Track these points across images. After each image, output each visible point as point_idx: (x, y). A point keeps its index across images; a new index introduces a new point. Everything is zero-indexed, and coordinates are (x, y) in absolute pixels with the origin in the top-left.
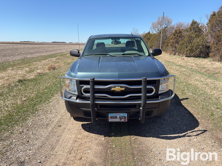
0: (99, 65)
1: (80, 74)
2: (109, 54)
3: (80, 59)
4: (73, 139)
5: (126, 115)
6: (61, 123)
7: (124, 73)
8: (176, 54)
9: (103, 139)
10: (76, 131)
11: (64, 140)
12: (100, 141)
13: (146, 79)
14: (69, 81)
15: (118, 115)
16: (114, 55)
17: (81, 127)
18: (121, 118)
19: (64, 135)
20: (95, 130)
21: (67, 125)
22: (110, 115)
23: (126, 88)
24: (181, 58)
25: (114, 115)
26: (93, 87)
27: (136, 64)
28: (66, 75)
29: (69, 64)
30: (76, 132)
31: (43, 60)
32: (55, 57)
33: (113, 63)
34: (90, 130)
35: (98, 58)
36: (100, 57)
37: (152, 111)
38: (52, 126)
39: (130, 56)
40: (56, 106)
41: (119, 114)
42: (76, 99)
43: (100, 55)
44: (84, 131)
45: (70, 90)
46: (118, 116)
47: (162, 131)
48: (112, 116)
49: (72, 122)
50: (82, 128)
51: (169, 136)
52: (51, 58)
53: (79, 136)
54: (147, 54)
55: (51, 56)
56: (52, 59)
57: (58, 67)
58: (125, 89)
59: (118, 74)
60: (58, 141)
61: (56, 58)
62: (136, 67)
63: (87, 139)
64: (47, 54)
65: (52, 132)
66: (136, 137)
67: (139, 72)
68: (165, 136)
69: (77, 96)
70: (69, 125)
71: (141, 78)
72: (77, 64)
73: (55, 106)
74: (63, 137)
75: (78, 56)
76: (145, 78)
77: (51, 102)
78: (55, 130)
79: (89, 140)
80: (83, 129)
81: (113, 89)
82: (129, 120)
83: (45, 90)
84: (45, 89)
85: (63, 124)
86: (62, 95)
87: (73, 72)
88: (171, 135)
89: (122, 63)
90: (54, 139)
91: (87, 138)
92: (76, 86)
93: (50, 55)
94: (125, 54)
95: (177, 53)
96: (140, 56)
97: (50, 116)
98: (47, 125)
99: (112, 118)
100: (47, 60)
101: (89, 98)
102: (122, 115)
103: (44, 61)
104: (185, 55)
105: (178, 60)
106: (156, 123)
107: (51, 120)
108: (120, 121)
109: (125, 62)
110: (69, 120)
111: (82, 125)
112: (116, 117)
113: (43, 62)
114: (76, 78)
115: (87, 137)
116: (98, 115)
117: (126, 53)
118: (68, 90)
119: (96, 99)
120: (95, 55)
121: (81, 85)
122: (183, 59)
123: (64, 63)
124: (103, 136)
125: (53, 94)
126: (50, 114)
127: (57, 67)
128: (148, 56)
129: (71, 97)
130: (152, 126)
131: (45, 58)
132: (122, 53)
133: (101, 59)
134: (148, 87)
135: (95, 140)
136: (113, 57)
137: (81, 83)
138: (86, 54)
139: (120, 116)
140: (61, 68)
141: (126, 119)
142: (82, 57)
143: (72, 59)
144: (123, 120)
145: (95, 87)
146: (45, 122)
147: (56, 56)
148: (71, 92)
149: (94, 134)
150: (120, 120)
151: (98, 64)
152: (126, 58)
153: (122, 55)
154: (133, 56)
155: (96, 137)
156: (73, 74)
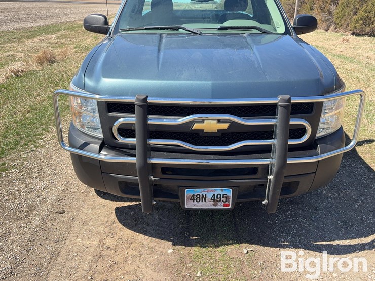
0: (158, 57)
1: (108, 82)
2: (183, 26)
3: (110, 40)
4: (92, 249)
5: (229, 193)
6: (64, 203)
7: (228, 81)
8: (331, 29)
9: (171, 251)
10: (103, 227)
11: (70, 251)
12: (163, 257)
13: (289, 100)
14: (79, 102)
15: (209, 193)
16: (198, 30)
17: (114, 217)
18: (215, 200)
19: (71, 238)
20: (148, 225)
21: (79, 209)
22: (188, 193)
23: (233, 123)
24: (341, 38)
25: (199, 191)
26: (145, 120)
27: (258, 57)
28: (72, 85)
29: (86, 48)
30: (101, 228)
31: (28, 38)
32: (55, 32)
33: (197, 54)
34: (136, 224)
35: (156, 39)
36: (161, 35)
37: (298, 183)
38: (42, 213)
39: (238, 34)
40: (54, 157)
41: (212, 191)
42: (100, 150)
43: (162, 29)
44: (121, 226)
45: (83, 126)
46: (209, 196)
47: (317, 228)
48: (193, 195)
49: (91, 202)
50: (116, 220)
51: (335, 243)
52: (45, 33)
53: (109, 242)
54: (281, 29)
55: (46, 30)
56: (49, 37)
57: (61, 56)
58: (229, 127)
59: (212, 83)
60: (55, 255)
61: (59, 34)
62: (259, 64)
63: (128, 250)
64: (36, 25)
65: (40, 229)
66: (254, 247)
67: (269, 79)
68: (324, 243)
69: (101, 142)
70: (85, 210)
71: (276, 97)
72: (100, 54)
73: (50, 158)
74: (68, 242)
75: (104, 30)
76: (287, 96)
77: (42, 146)
78: (49, 224)
79: (135, 252)
80: (120, 221)
81: (196, 126)
82: (236, 205)
83: (28, 116)
84: (28, 112)
85: (70, 207)
86: (61, 140)
87: (91, 76)
88: (341, 243)
89: (221, 53)
90: (43, 251)
91: (128, 248)
92: (97, 115)
93: (43, 26)
94: (225, 29)
95: (333, 27)
96: (265, 33)
97: (37, 184)
98: (30, 208)
99: (192, 198)
100: (36, 40)
101: (133, 148)
102: (218, 191)
103: (30, 41)
104: (350, 30)
105: (335, 42)
106: (300, 206)
107: (39, 197)
108: (213, 207)
109: (228, 51)
110: (84, 195)
111: (117, 210)
112: (204, 198)
113: (28, 43)
114: (97, 96)
115: (129, 245)
116: (157, 191)
117: (227, 24)
118: (77, 124)
119: (152, 151)
120: (147, 29)
121: (111, 114)
122: (347, 41)
123: (75, 48)
124: (170, 243)
125: (46, 124)
126: (38, 180)
127: (58, 58)
128: (285, 34)
129: (86, 144)
130: (291, 214)
131: (32, 33)
132: (219, 26)
133: (164, 41)
134: (291, 122)
135: (149, 252)
136: (195, 36)
137: (111, 107)
138: (124, 26)
139: (214, 195)
140: (68, 58)
141: (229, 202)
142: (114, 34)
143: (94, 38)
144: (220, 206)
145: (150, 122)
146: (25, 201)
147: (59, 31)
148: (85, 130)
149: (147, 237)
150: (214, 205)
151: (155, 55)
152: (228, 40)
153: (220, 29)
154: (246, 33)
155: (152, 245)
156: (89, 82)
